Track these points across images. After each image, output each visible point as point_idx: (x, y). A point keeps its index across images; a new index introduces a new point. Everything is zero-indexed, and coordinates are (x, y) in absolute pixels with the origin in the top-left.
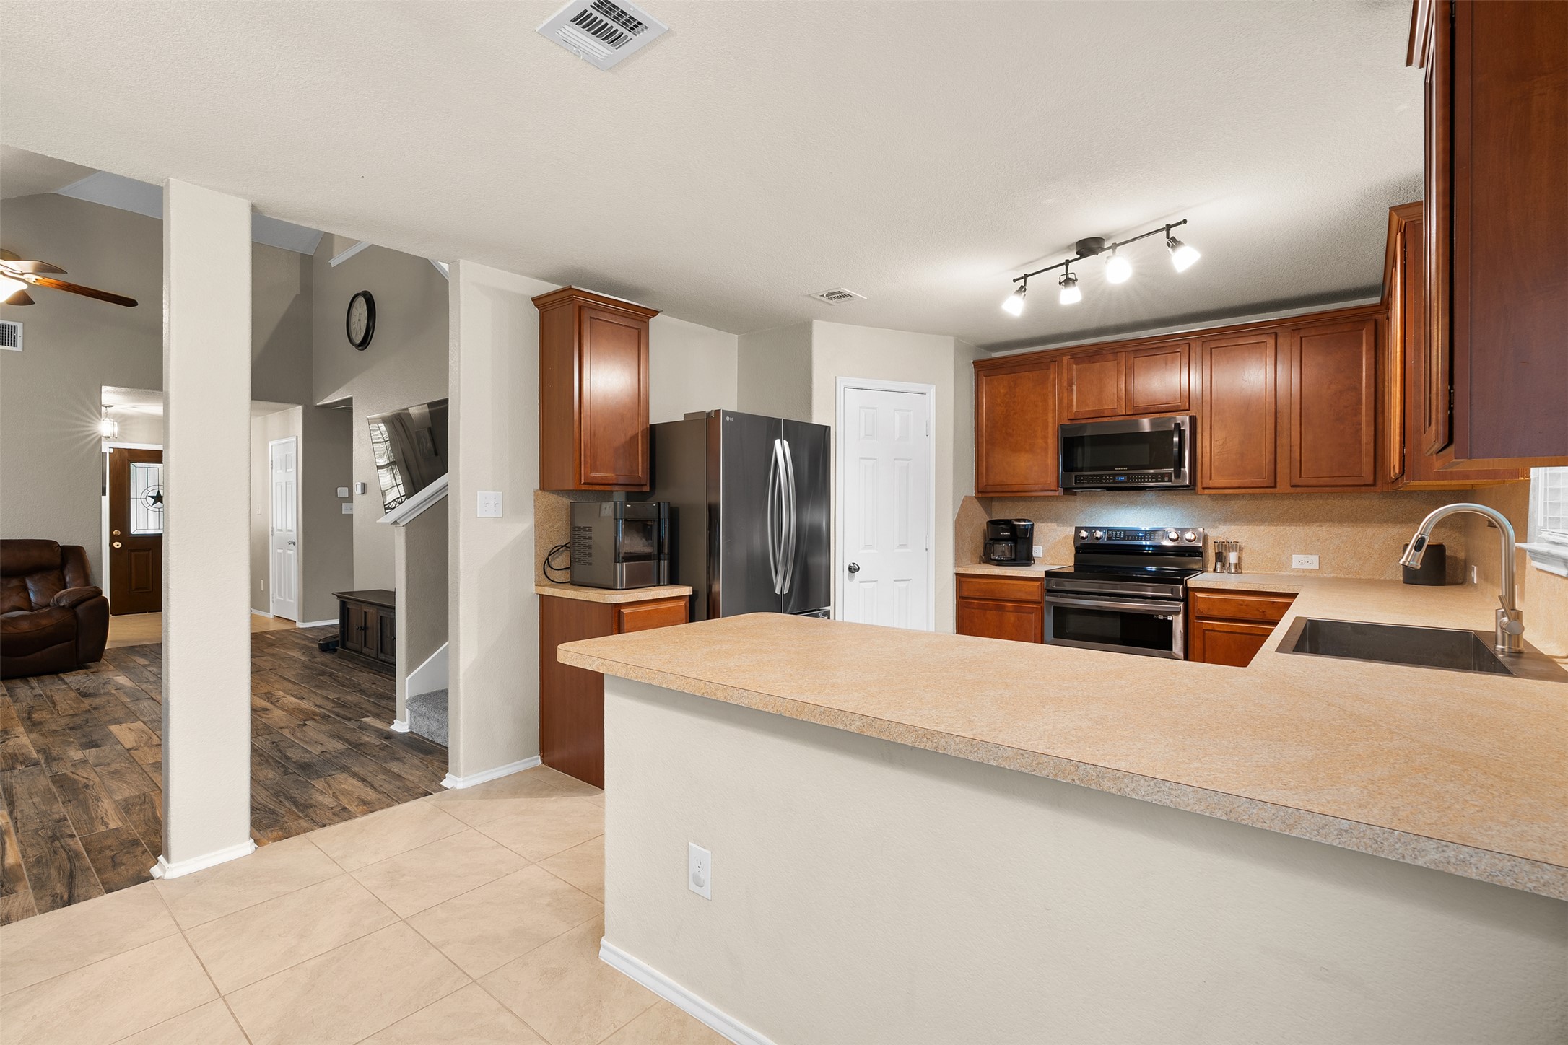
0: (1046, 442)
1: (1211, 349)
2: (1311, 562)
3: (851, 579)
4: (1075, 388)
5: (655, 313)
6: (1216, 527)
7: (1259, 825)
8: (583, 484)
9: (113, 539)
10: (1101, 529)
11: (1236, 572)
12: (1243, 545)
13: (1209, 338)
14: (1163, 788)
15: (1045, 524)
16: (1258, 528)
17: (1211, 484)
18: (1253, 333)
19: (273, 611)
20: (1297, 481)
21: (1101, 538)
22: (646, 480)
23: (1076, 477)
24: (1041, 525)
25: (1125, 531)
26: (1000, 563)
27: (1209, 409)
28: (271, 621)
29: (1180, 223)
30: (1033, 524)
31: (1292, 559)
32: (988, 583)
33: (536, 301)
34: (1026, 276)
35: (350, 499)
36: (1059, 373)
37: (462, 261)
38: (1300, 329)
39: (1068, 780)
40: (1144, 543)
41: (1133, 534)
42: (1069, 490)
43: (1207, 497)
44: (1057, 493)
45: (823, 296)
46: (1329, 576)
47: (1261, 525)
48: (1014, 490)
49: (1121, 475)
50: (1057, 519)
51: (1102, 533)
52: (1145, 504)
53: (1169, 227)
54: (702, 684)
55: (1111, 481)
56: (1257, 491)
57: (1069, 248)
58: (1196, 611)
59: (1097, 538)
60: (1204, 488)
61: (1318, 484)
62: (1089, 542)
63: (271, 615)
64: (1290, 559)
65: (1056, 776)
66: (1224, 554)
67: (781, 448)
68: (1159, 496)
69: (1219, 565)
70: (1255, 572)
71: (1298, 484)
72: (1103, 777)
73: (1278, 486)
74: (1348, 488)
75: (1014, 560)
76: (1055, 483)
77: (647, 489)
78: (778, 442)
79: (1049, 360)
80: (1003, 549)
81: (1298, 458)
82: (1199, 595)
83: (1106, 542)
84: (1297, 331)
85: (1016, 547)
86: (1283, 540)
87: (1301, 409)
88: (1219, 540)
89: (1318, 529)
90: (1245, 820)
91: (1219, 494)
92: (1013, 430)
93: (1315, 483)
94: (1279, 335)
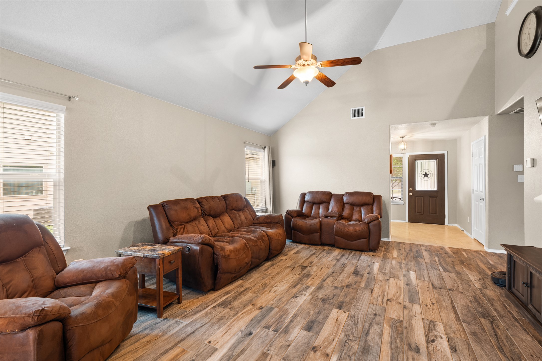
9: (409, 191)
35: (522, 173)
63: (472, 240)
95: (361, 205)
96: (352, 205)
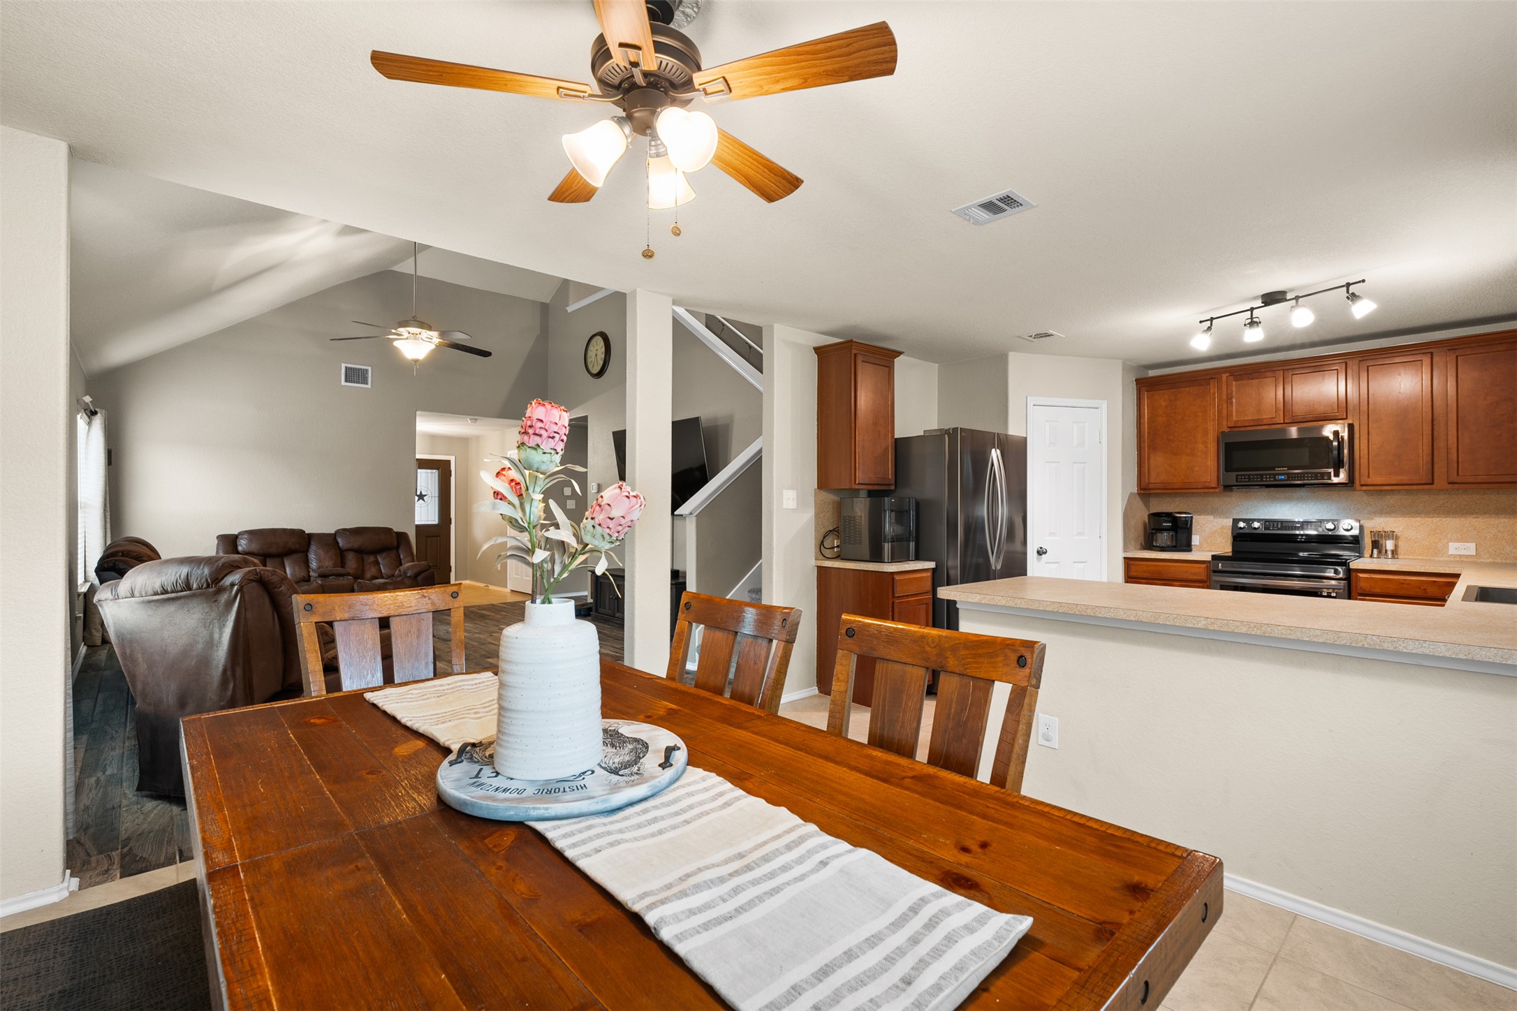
0: (1206, 447)
1: (1368, 367)
2: (1469, 549)
3: (1039, 560)
4: (1234, 400)
5: (899, 353)
6: (1372, 519)
7: (1486, 660)
8: (858, 484)
10: (1258, 520)
11: (1393, 557)
12: (1399, 534)
13: (1365, 358)
14: (1424, 645)
15: (1202, 516)
16: (1413, 519)
17: (1369, 481)
18: (1409, 353)
19: (510, 586)
20: (1454, 478)
21: (1258, 528)
22: (893, 482)
23: (1237, 476)
24: (1198, 517)
25: (1282, 522)
26: (1163, 549)
27: (1366, 417)
28: (509, 594)
29: (1360, 282)
30: (1192, 517)
31: (1448, 546)
32: (1154, 565)
33: (818, 350)
34: (1212, 319)
36: (1220, 389)
37: (775, 325)
38: (1456, 349)
39: (1360, 645)
40: (1297, 532)
41: (1290, 524)
42: (1228, 488)
43: (1362, 493)
44: (1217, 490)
45: (1031, 336)
46: (1486, 561)
47: (1417, 517)
48: (1176, 487)
49: (1281, 474)
50: (1214, 512)
51: (1259, 524)
52: (1301, 499)
53: (1348, 285)
54: (1074, 606)
55: (1272, 479)
56: (1415, 487)
57: (1255, 298)
58: (1358, 589)
59: (1255, 528)
60: (1362, 485)
61: (1475, 481)
62: (1247, 531)
63: (508, 590)
64: (1447, 547)
65: (1351, 643)
66: (1381, 542)
67: (995, 454)
68: (1314, 492)
69: (1375, 551)
70: (1411, 557)
71: (1455, 481)
72: (1384, 642)
73: (1436, 481)
74: (1506, 485)
75: (1175, 547)
76: (1216, 481)
77: (893, 488)
78: (993, 450)
79: (1209, 377)
80: (1164, 538)
81: (1456, 459)
82: (1361, 575)
83: (1263, 531)
84: (1453, 351)
85: (1176, 536)
86: (1440, 530)
87: (1457, 417)
88: (1375, 530)
89: (1474, 520)
90: (1478, 658)
91: (1375, 490)
92: (1174, 436)
93: (1472, 480)
94: (1434, 354)
95: (376, 551)
96: (360, 552)
